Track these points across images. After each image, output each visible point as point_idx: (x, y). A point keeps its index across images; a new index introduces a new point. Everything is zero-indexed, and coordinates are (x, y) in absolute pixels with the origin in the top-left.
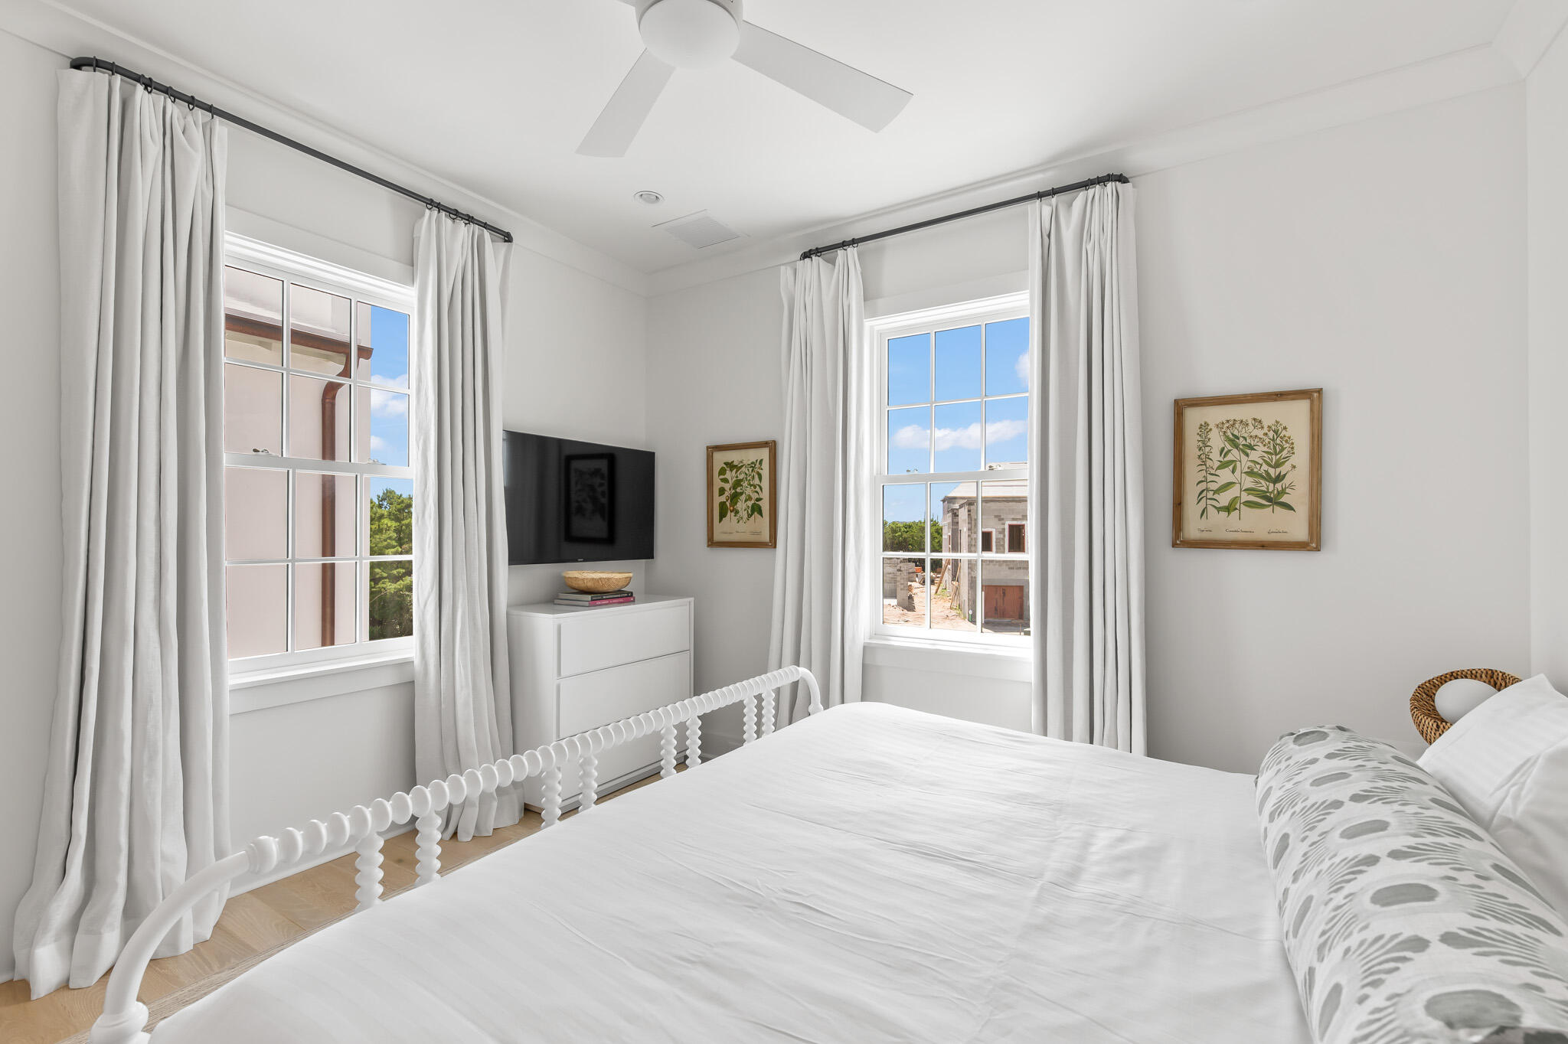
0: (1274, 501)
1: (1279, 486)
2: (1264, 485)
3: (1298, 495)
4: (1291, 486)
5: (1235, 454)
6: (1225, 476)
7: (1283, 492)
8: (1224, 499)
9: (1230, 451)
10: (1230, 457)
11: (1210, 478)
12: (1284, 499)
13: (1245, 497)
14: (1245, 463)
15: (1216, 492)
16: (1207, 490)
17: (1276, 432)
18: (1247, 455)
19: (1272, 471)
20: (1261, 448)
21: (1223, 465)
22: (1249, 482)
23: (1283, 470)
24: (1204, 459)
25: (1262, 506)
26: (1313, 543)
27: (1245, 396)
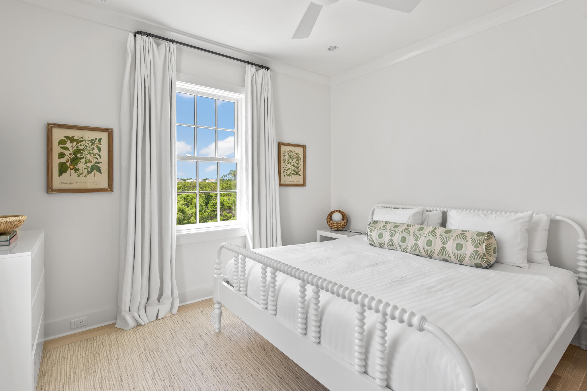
0: (297, 173)
1: (298, 169)
2: (296, 169)
3: (301, 173)
4: (300, 170)
5: (290, 160)
6: (289, 166)
7: (299, 171)
8: (288, 172)
9: (289, 159)
10: (289, 161)
11: (286, 166)
12: (299, 173)
13: (293, 172)
14: (292, 163)
15: (287, 170)
16: (285, 170)
17: (298, 155)
18: (293, 161)
19: (297, 165)
20: (295, 159)
21: (289, 163)
22: (293, 168)
23: (299, 165)
24: (285, 160)
25: (295, 175)
26: (303, 185)
27: (293, 144)
